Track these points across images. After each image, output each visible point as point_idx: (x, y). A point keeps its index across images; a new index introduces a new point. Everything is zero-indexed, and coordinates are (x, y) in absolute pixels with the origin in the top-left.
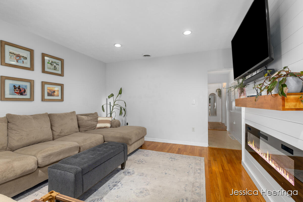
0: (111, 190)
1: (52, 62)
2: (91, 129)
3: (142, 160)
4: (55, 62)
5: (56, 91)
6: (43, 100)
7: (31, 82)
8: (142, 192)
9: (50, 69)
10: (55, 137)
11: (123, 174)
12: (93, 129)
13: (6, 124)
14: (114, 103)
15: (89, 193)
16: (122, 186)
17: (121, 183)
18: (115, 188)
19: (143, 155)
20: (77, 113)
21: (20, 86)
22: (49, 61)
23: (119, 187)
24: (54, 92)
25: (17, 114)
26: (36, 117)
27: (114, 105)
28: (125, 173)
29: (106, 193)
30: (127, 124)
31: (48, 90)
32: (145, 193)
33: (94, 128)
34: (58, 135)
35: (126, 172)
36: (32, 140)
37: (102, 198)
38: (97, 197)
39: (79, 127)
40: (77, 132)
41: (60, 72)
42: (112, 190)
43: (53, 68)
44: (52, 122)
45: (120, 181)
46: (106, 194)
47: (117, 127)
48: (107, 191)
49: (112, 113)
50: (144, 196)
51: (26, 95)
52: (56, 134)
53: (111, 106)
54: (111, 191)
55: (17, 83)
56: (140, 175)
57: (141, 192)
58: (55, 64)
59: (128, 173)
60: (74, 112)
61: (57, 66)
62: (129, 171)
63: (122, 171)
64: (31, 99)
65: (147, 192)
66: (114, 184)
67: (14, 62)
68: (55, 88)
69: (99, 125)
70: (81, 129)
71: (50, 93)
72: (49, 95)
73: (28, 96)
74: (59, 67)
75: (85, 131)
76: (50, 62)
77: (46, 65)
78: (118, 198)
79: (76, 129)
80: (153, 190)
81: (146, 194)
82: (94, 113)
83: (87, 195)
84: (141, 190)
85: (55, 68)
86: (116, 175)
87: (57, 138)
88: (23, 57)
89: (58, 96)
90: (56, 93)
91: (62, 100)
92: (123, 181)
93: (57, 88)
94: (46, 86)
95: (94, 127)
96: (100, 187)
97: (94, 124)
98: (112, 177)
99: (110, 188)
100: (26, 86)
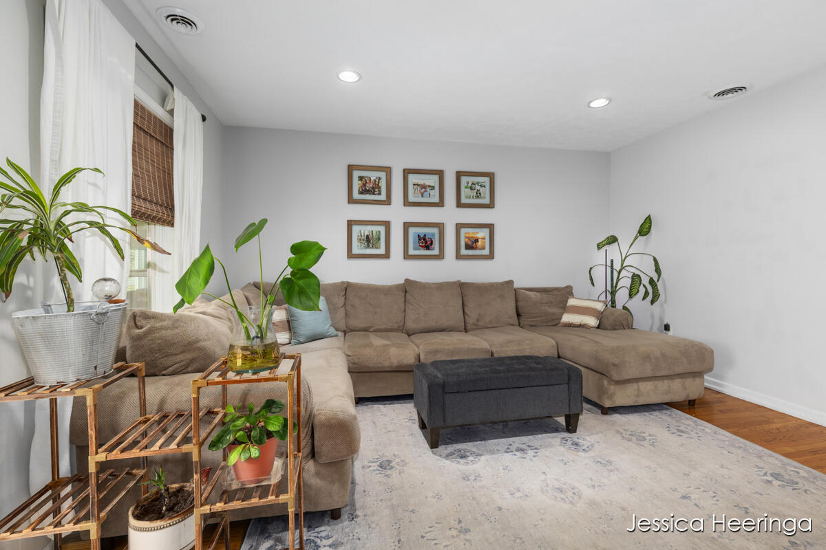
0: (507, 452)
1: (473, 184)
2: (545, 324)
3: (650, 435)
4: (478, 183)
5: (480, 240)
6: (459, 257)
7: (440, 226)
8: (561, 491)
9: (470, 197)
10: (469, 327)
11: (559, 440)
12: (550, 324)
13: (403, 294)
14: (623, 261)
15: (470, 439)
16: (533, 459)
17: (536, 453)
18: (517, 453)
19: (668, 427)
20: (516, 285)
21: (425, 235)
22: (468, 183)
23: (525, 456)
24: (477, 241)
25: (418, 280)
26: (441, 287)
27: (622, 268)
28: (567, 440)
29: (492, 452)
30: (667, 328)
31: (466, 237)
32: (567, 497)
33: (554, 323)
34: (474, 324)
35: (570, 439)
36: (432, 324)
37: (481, 455)
38: (474, 449)
39: (519, 315)
40: (513, 325)
41: (487, 201)
42: (508, 454)
43: (475, 195)
44: (465, 299)
45: (539, 447)
46: (493, 454)
47: (615, 329)
48: (497, 450)
49: (616, 291)
50: (559, 499)
51: (433, 249)
52: (471, 320)
53: (614, 271)
54: (506, 454)
55: (422, 231)
56: (598, 461)
57: (558, 489)
58: (477, 187)
59: (572, 444)
60: (511, 282)
61: (482, 190)
62: (580, 440)
63: (566, 435)
64: (440, 256)
65: (574, 499)
66: (523, 446)
67: (418, 197)
68: (477, 233)
69: (567, 318)
70: (524, 320)
71: (470, 243)
72: (468, 247)
73: (436, 252)
74: (486, 192)
75: (531, 326)
76: (470, 185)
77: (464, 191)
78: (503, 471)
79: (511, 318)
80: (592, 504)
81: (566, 499)
82: (564, 286)
83: (466, 439)
84: (563, 486)
85: (478, 195)
86: (544, 435)
87: (473, 329)
88: (430, 186)
89: (483, 248)
90: (479, 244)
91: (491, 256)
92: (542, 452)
93: (482, 234)
94: (463, 231)
95: (552, 320)
96: (495, 439)
97: (553, 314)
98: (532, 435)
99: (508, 448)
100: (433, 235)
